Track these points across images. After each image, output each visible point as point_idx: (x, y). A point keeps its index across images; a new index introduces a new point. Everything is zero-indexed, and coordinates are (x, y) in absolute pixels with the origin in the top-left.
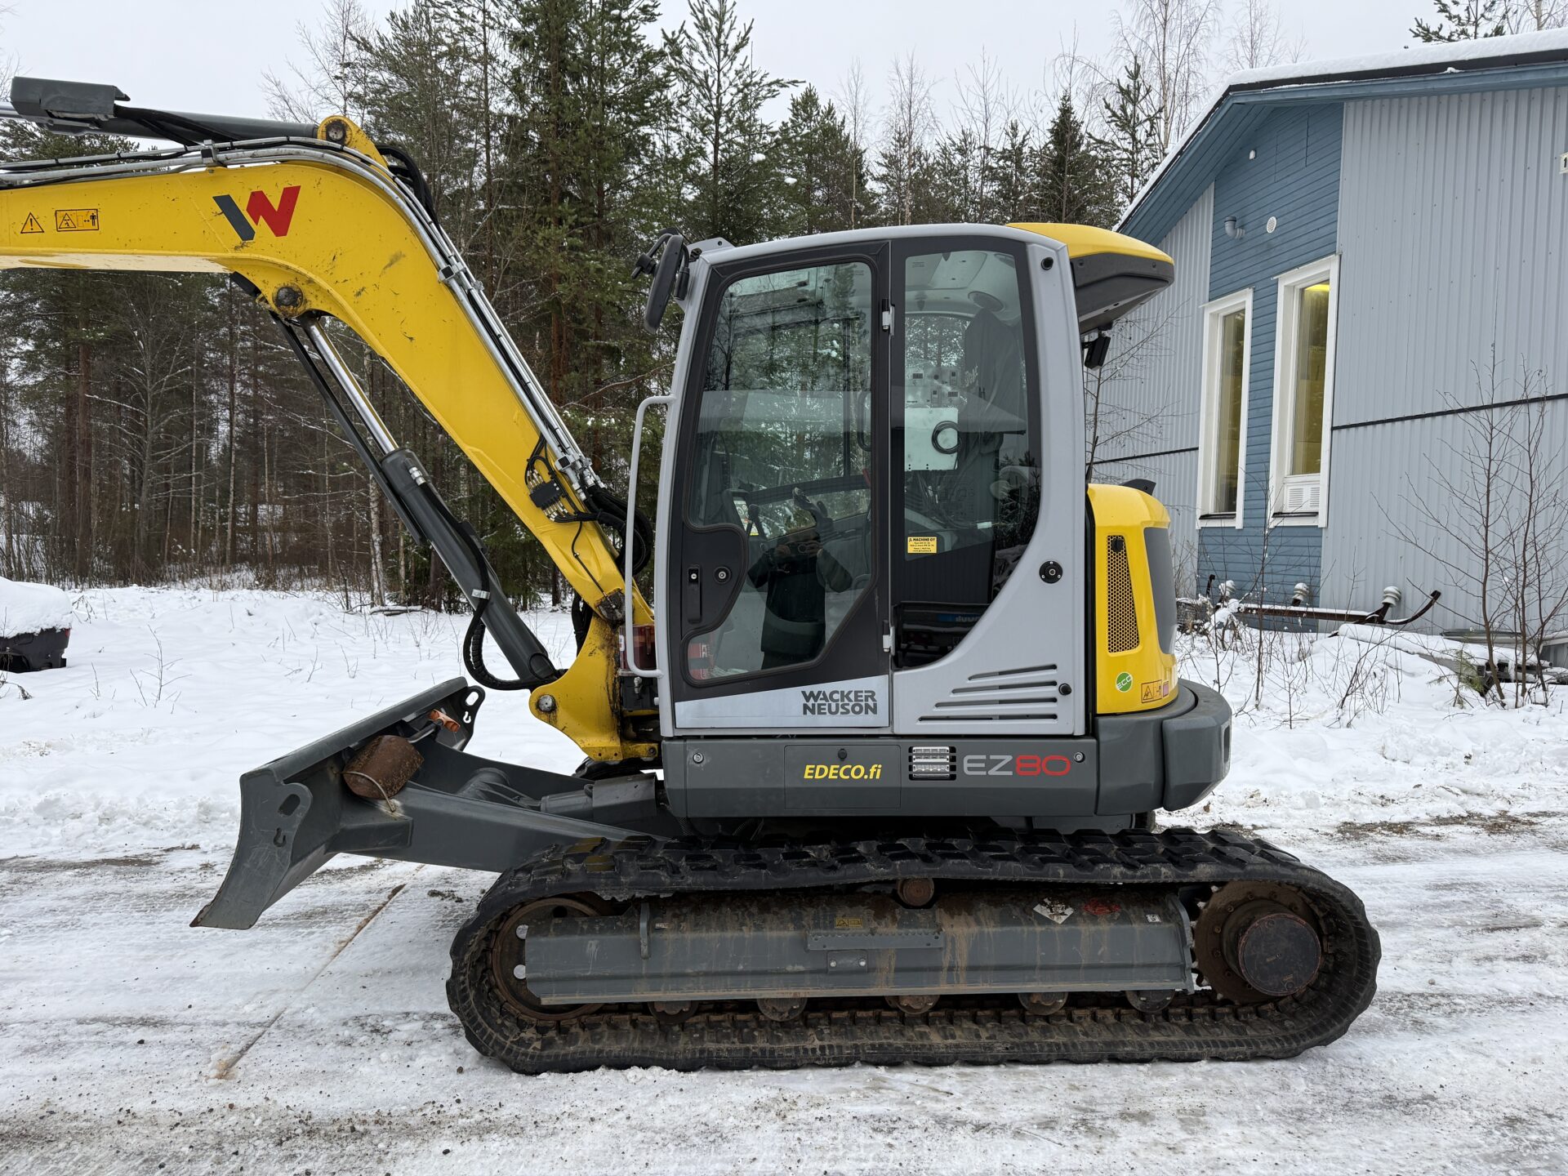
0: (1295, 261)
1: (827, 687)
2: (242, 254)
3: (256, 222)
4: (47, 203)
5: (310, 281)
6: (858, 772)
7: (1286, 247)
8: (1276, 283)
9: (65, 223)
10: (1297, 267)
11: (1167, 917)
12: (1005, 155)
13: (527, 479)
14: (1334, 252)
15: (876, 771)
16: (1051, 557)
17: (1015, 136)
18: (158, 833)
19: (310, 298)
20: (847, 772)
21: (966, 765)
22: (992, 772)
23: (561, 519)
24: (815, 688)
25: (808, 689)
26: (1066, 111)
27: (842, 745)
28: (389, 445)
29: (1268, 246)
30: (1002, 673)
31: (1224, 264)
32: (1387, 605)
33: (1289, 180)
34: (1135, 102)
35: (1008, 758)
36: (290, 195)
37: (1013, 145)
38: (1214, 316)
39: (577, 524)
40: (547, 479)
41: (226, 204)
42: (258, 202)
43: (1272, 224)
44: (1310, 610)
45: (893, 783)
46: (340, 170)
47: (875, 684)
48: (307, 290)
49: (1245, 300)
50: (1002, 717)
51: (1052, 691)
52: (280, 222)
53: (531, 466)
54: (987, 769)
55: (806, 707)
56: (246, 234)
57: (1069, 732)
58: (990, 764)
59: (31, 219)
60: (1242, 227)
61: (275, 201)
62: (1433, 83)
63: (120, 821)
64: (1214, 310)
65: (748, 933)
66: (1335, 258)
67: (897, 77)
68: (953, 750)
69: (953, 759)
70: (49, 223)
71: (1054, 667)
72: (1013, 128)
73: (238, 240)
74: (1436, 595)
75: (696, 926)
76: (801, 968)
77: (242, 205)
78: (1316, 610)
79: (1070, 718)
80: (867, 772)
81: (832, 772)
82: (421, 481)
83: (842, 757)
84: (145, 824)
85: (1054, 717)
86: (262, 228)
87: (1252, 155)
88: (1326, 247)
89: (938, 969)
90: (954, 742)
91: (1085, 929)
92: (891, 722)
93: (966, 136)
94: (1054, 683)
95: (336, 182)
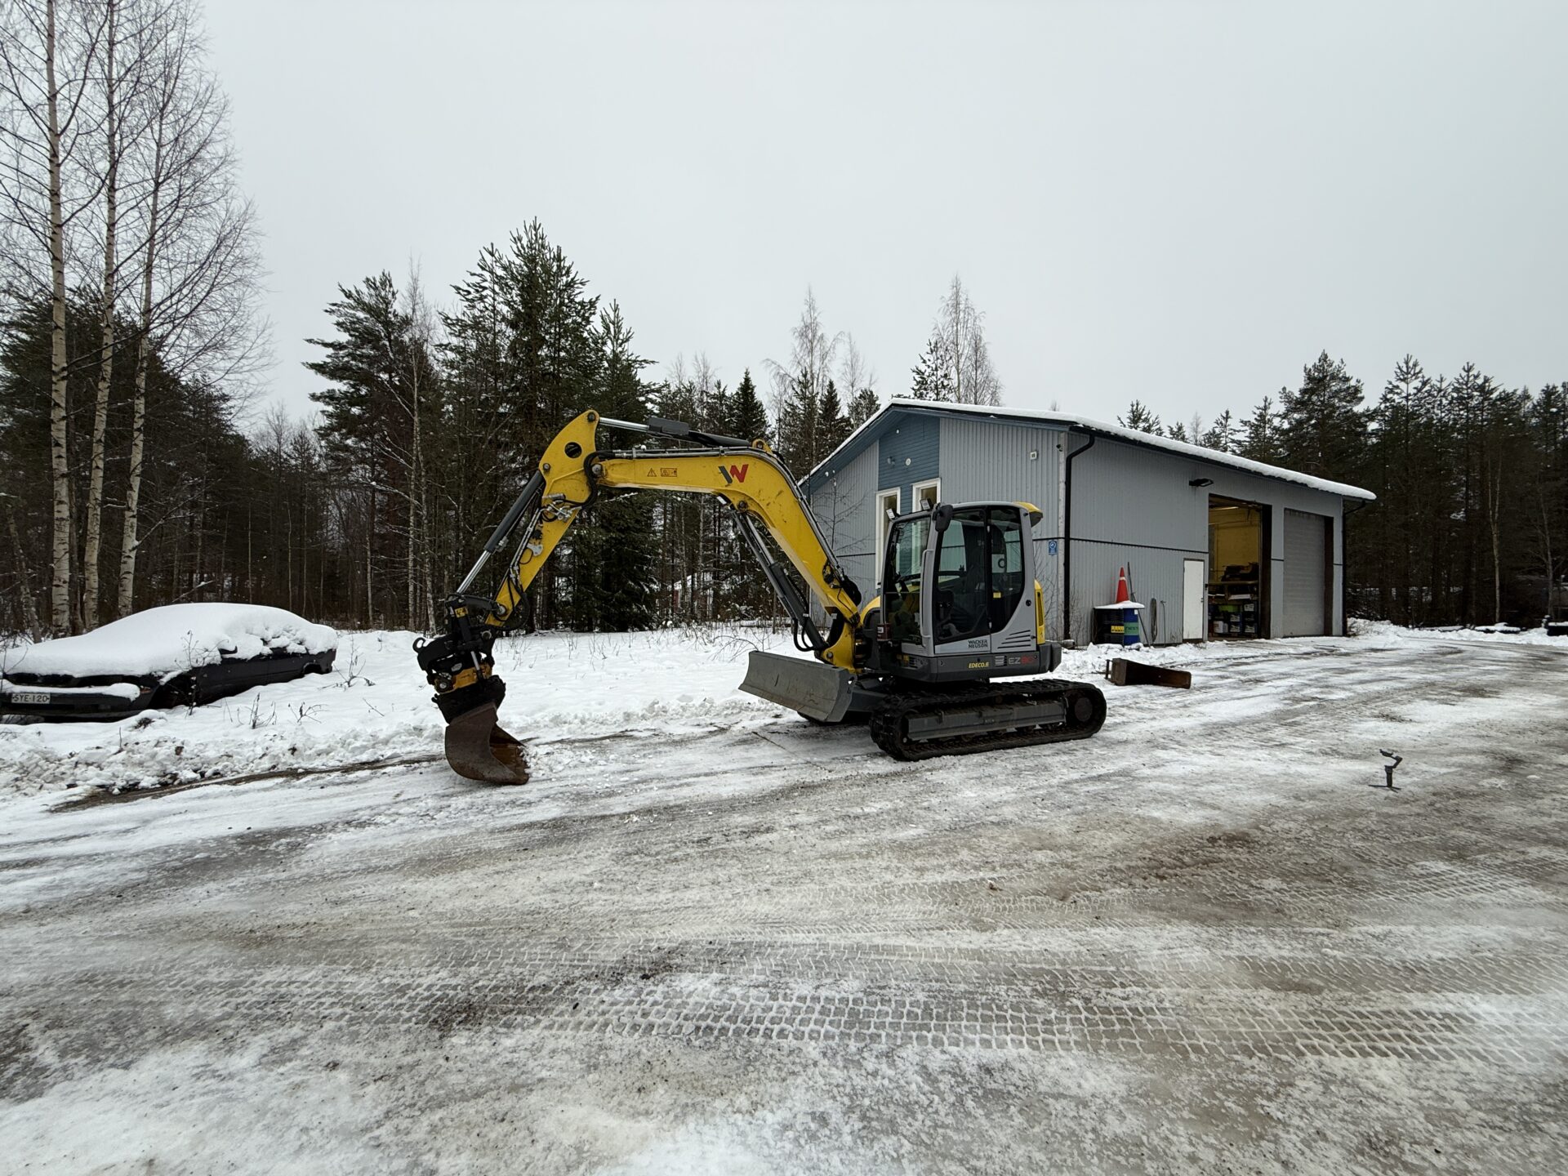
0: (921, 478)
1: (975, 639)
2: (729, 489)
3: (733, 476)
4: (657, 466)
5: (751, 499)
6: (983, 665)
7: (916, 472)
8: (912, 486)
9: (665, 474)
10: (923, 480)
11: (1059, 701)
12: (714, 397)
13: (823, 573)
14: (938, 477)
15: (987, 664)
16: (1027, 600)
17: (720, 388)
19: (749, 505)
20: (980, 665)
21: (1009, 661)
23: (835, 587)
24: (972, 640)
25: (970, 640)
27: (979, 658)
28: (772, 562)
29: (907, 470)
30: (1016, 633)
31: (885, 475)
33: (916, 445)
35: (1019, 658)
36: (745, 467)
37: (718, 392)
38: (881, 496)
39: (838, 589)
40: (829, 573)
41: (723, 469)
42: (734, 468)
45: (991, 667)
46: (761, 458)
47: (987, 637)
48: (749, 502)
49: (898, 492)
50: (1017, 646)
52: (741, 478)
53: (824, 568)
54: (1014, 662)
55: (969, 646)
56: (730, 481)
57: (1033, 650)
58: (1015, 660)
59: (652, 471)
60: (894, 461)
61: (740, 470)
62: (984, 419)
65: (964, 714)
66: (940, 480)
68: (1006, 657)
69: (1006, 660)
70: (658, 473)
71: (1028, 631)
72: (718, 384)
75: (950, 713)
76: (978, 724)
77: (729, 470)
79: (1033, 646)
80: (985, 665)
81: (976, 665)
82: (787, 574)
83: (979, 661)
85: (1030, 645)
86: (735, 479)
87: (898, 432)
88: (935, 475)
89: (1008, 721)
90: (1006, 655)
91: (1043, 706)
92: (990, 649)
93: (691, 384)
94: (1028, 636)
95: (760, 463)
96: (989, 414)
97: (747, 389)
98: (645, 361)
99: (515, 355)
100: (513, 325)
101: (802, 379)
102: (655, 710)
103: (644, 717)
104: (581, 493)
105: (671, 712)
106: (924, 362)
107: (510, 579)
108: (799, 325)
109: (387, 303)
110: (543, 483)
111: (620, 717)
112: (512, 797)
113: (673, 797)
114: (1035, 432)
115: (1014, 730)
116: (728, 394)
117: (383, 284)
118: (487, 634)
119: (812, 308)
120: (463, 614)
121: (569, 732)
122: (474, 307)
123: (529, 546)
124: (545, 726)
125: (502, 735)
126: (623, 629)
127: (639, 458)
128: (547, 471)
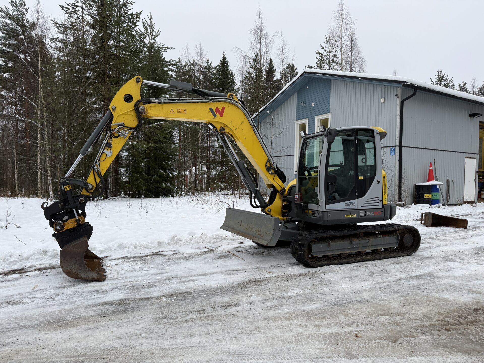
0: (320, 113)
1: (348, 202)
2: (215, 120)
3: (217, 113)
4: (175, 107)
5: (227, 126)
6: (353, 216)
7: (317, 110)
8: (315, 118)
9: (179, 112)
10: (321, 115)
11: (395, 235)
12: (205, 68)
13: (266, 166)
14: (329, 113)
15: (355, 215)
17: (208, 62)
19: (226, 129)
20: (351, 216)
21: (367, 214)
22: (371, 215)
23: (272, 174)
24: (346, 202)
25: (345, 202)
26: (224, 58)
27: (350, 211)
28: (238, 160)
29: (312, 109)
30: (372, 199)
31: (300, 112)
33: (317, 95)
34: (257, 63)
35: (373, 212)
36: (223, 108)
37: (208, 65)
38: (297, 124)
39: (274, 175)
40: (269, 166)
41: (211, 109)
42: (217, 109)
43: (313, 104)
45: (358, 217)
46: (232, 104)
47: (355, 201)
48: (226, 128)
49: (306, 121)
50: (372, 206)
52: (221, 115)
53: (266, 163)
55: (345, 205)
56: (215, 116)
58: (371, 213)
59: (172, 110)
60: (305, 104)
61: (220, 110)
62: (355, 81)
64: (298, 122)
65: (342, 243)
68: (365, 211)
69: (365, 213)
70: (176, 111)
71: (378, 197)
72: (207, 60)
73: (213, 117)
75: (334, 242)
76: (349, 248)
77: (214, 110)
79: (380, 206)
81: (349, 216)
82: (246, 167)
83: (350, 213)
85: (378, 205)
86: (218, 115)
87: (307, 87)
88: (327, 111)
90: (365, 210)
91: (386, 238)
92: (357, 207)
93: (194, 61)
94: (379, 200)
95: (231, 106)
96: (359, 77)
97: (224, 63)
98: (167, 47)
99: (95, 44)
100: (93, 27)
101: (255, 58)
102: (175, 240)
103: (169, 244)
104: (132, 122)
105: (183, 241)
106: (323, 48)
107: (94, 169)
108: (253, 27)
109: (23, 15)
110: (112, 116)
111: (156, 244)
112: (97, 288)
113: (184, 287)
114: (383, 87)
115: (370, 251)
116: (213, 65)
117: (21, 4)
118: (82, 200)
119: (260, 17)
120: (68, 189)
121: (128, 252)
122: (71, 17)
123: (105, 151)
124: (115, 250)
125: (90, 255)
126: (157, 196)
127: (165, 103)
128: (114, 109)
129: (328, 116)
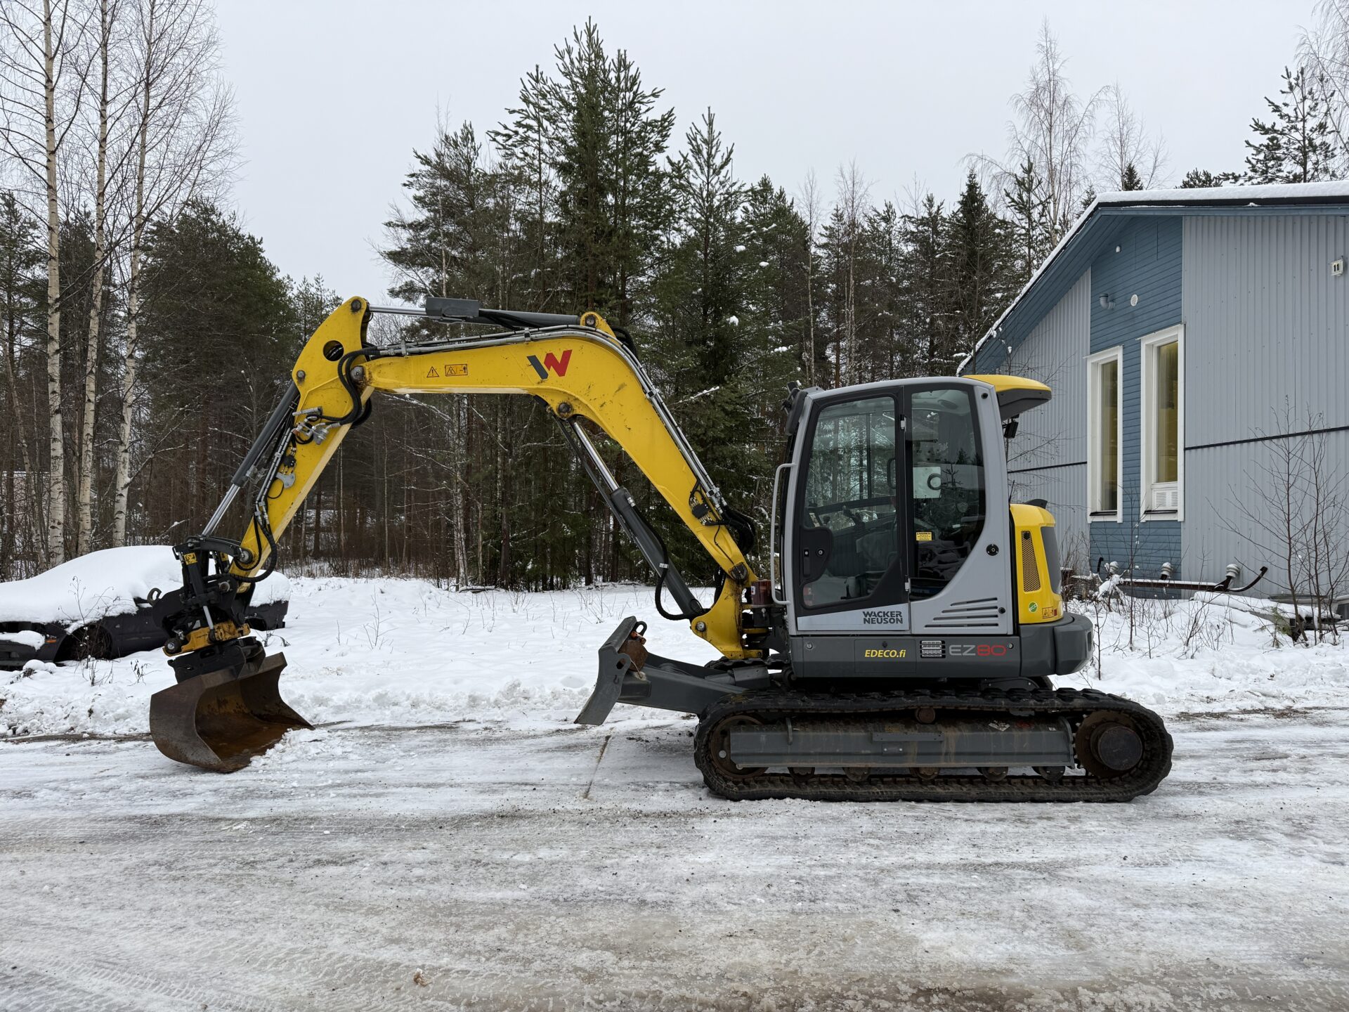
0: (1153, 327)
1: (876, 610)
2: (542, 386)
3: (549, 369)
4: (439, 362)
5: (576, 399)
6: (893, 654)
7: (1145, 317)
8: (1139, 342)
9: (450, 372)
10: (1154, 331)
11: (1059, 728)
12: (922, 222)
13: (690, 502)
14: (1180, 322)
15: (903, 653)
16: (993, 543)
17: (931, 206)
18: (447, 713)
19: (575, 408)
20: (888, 654)
21: (951, 650)
22: (965, 654)
23: (709, 524)
24: (870, 610)
25: (866, 610)
26: (972, 187)
27: (885, 640)
28: (615, 486)
29: (1133, 315)
30: (968, 602)
31: (1100, 327)
32: (1229, 578)
33: (1146, 269)
34: (1029, 190)
35: (973, 647)
36: (567, 355)
37: (930, 214)
38: (1095, 364)
39: (717, 527)
40: (701, 502)
41: (533, 360)
42: (550, 359)
43: (1134, 300)
44: (1172, 582)
45: (912, 659)
46: (592, 340)
47: (902, 608)
48: (575, 404)
49: (1117, 354)
50: (969, 625)
51: (995, 611)
52: (561, 369)
53: (692, 495)
54: (962, 652)
55: (865, 620)
56: (544, 375)
57: (1004, 632)
58: (963, 650)
59: (433, 370)
60: (1113, 301)
61: (559, 358)
62: (1240, 211)
63: (423, 706)
64: (1095, 360)
65: (841, 733)
66: (1181, 327)
67: (841, 179)
68: (943, 642)
69: (943, 647)
70: (441, 372)
71: (996, 599)
72: (929, 200)
73: (539, 379)
74: (1264, 570)
75: (814, 730)
76: (869, 752)
77: (542, 360)
78: (1177, 582)
79: (1005, 626)
80: (898, 654)
81: (879, 653)
82: (633, 505)
83: (885, 646)
84: (438, 708)
85: (997, 625)
86: (552, 372)
87: (1118, 250)
88: (1174, 318)
89: (940, 754)
90: (944, 638)
92: (910, 627)
93: (888, 208)
94: (996, 608)
95: (588, 347)
96: (1248, 201)
97: (972, 200)
103: (497, 704)
104: (339, 403)
106: (1277, 109)
107: (256, 518)
110: (297, 395)
118: (224, 586)
119: (1049, 55)
120: (194, 561)
123: (279, 475)
127: (412, 354)
128: (301, 379)
129: (1175, 334)
